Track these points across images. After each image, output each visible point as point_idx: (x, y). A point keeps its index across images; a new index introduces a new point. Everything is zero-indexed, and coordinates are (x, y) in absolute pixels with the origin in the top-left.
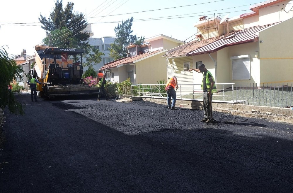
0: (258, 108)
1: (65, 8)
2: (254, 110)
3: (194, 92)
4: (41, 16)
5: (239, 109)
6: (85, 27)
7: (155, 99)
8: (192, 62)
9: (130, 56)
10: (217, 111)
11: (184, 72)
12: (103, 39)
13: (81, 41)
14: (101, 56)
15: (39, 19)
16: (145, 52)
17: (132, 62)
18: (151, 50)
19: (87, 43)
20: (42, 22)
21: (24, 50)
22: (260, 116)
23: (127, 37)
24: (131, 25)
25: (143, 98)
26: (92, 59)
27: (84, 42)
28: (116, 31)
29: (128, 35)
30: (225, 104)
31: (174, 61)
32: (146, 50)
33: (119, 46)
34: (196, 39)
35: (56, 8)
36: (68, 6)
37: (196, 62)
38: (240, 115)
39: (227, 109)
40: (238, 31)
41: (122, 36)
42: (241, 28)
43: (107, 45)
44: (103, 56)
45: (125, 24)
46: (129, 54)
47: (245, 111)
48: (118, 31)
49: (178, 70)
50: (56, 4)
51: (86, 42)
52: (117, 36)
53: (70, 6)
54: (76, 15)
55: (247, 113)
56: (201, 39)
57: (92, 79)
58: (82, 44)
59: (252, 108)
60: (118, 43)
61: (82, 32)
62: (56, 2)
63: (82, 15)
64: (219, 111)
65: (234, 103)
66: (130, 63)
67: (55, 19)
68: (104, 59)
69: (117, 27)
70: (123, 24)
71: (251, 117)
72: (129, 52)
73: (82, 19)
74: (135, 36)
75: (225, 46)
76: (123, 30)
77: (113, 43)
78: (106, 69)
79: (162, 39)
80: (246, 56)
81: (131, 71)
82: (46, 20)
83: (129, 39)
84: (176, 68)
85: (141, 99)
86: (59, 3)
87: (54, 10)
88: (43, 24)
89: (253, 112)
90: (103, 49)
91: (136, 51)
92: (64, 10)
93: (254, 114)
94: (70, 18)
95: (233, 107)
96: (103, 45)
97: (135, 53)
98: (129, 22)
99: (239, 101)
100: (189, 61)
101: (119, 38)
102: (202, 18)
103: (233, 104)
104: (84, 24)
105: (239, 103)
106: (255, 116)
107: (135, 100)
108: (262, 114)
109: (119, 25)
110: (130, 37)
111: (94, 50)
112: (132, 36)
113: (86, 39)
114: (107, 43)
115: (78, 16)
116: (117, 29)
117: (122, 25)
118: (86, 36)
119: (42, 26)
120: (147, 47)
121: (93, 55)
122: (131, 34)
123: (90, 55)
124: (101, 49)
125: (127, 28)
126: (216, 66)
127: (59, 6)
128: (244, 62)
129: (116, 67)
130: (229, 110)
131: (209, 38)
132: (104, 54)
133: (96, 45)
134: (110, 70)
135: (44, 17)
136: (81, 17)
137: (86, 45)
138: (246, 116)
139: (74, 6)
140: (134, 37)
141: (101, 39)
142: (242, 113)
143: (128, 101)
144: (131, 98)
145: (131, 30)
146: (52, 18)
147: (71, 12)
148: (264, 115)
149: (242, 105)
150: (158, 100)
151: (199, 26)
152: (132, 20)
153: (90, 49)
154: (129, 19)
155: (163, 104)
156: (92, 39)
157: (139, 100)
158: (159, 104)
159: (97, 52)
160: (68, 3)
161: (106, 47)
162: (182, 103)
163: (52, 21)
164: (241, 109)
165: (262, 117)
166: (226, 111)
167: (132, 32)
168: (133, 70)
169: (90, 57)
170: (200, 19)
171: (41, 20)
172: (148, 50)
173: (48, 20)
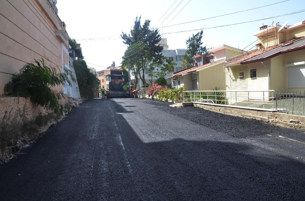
0: (298, 117)
1: (143, 25)
2: (293, 120)
3: (249, 99)
4: (123, 33)
5: (277, 118)
6: (160, 41)
7: (203, 105)
8: (247, 70)
9: (197, 66)
10: (256, 119)
11: (239, 80)
12: (176, 51)
13: (156, 53)
14: (174, 66)
15: (121, 35)
16: (211, 61)
17: (196, 71)
18: (216, 59)
19: (162, 54)
20: (123, 38)
21: (113, 62)
22: (297, 126)
23: (198, 49)
24: (201, 38)
25: (194, 104)
26: (165, 69)
27: (158, 54)
28: (187, 43)
29: (198, 47)
30: (264, 112)
31: (230, 69)
32: (211, 60)
33: (190, 56)
34: (256, 48)
35: (135, 25)
36: (145, 23)
37: (251, 70)
38: (278, 124)
39: (266, 118)
40: (299, 38)
41: (192, 48)
42: (303, 35)
43: (180, 56)
44: (175, 66)
45: (196, 37)
46: (196, 63)
47: (283, 120)
48: (189, 44)
49: (234, 78)
50: (135, 22)
51: (160, 53)
52: (188, 48)
53: (147, 23)
54: (151, 30)
55: (284, 123)
56: (261, 48)
57: (157, 86)
58: (157, 55)
59: (291, 117)
60: (189, 54)
61: (157, 45)
62: (135, 21)
63: (157, 30)
64: (258, 119)
65: (273, 112)
66: (194, 71)
67: (134, 35)
68: (177, 68)
69: (188, 39)
70: (194, 37)
71: (289, 127)
72: (196, 62)
73: (157, 34)
74: (205, 47)
75: (280, 53)
76: (194, 42)
77: (185, 54)
78: (174, 77)
79: (225, 49)
80: (303, 63)
81: (195, 79)
82: (127, 36)
83: (200, 51)
84: (232, 76)
85: (192, 105)
86: (138, 21)
87: (134, 28)
88: (124, 39)
89: (291, 122)
90: (177, 60)
91: (202, 62)
92: (142, 27)
93: (292, 124)
94: (146, 34)
95: (271, 116)
96: (176, 57)
97: (202, 63)
98: (199, 34)
99: (279, 109)
100: (244, 69)
101: (190, 50)
102: (262, 27)
103: (271, 112)
104: (158, 38)
105: (278, 111)
106: (293, 126)
107: (186, 105)
108: (300, 125)
109: (190, 38)
110: (200, 48)
111: (167, 61)
112: (202, 47)
113: (160, 51)
114: (180, 54)
115: (153, 31)
116: (188, 41)
117: (192, 37)
118: (160, 49)
119: (123, 42)
120: (212, 57)
121: (167, 65)
122: (201, 46)
123: (164, 65)
124: (175, 59)
125: (197, 40)
126: (270, 73)
127: (137, 24)
128: (300, 69)
129: (181, 75)
130: (267, 119)
131: (268, 46)
132: (176, 64)
133: (171, 56)
134: (177, 78)
135: (125, 34)
136: (156, 32)
137: (160, 57)
138: (283, 126)
139: (150, 23)
140: (203, 48)
141: (175, 51)
142: (280, 123)
143: (180, 106)
144: (183, 104)
145: (201, 42)
146: (132, 35)
147: (148, 28)
148: (302, 126)
149: (281, 113)
150: (206, 106)
151: (259, 35)
152: (202, 33)
153: (164, 59)
154: (199, 33)
155: (210, 110)
156: (166, 51)
157: (190, 106)
158: (206, 110)
159: (170, 63)
160: (146, 20)
161: (179, 57)
162: (226, 109)
163: (131, 36)
164: (280, 118)
165: (300, 128)
166: (264, 119)
167: (202, 44)
168: (197, 79)
169: (164, 67)
170: (261, 28)
171: (123, 36)
172: (213, 59)
173: (128, 36)
